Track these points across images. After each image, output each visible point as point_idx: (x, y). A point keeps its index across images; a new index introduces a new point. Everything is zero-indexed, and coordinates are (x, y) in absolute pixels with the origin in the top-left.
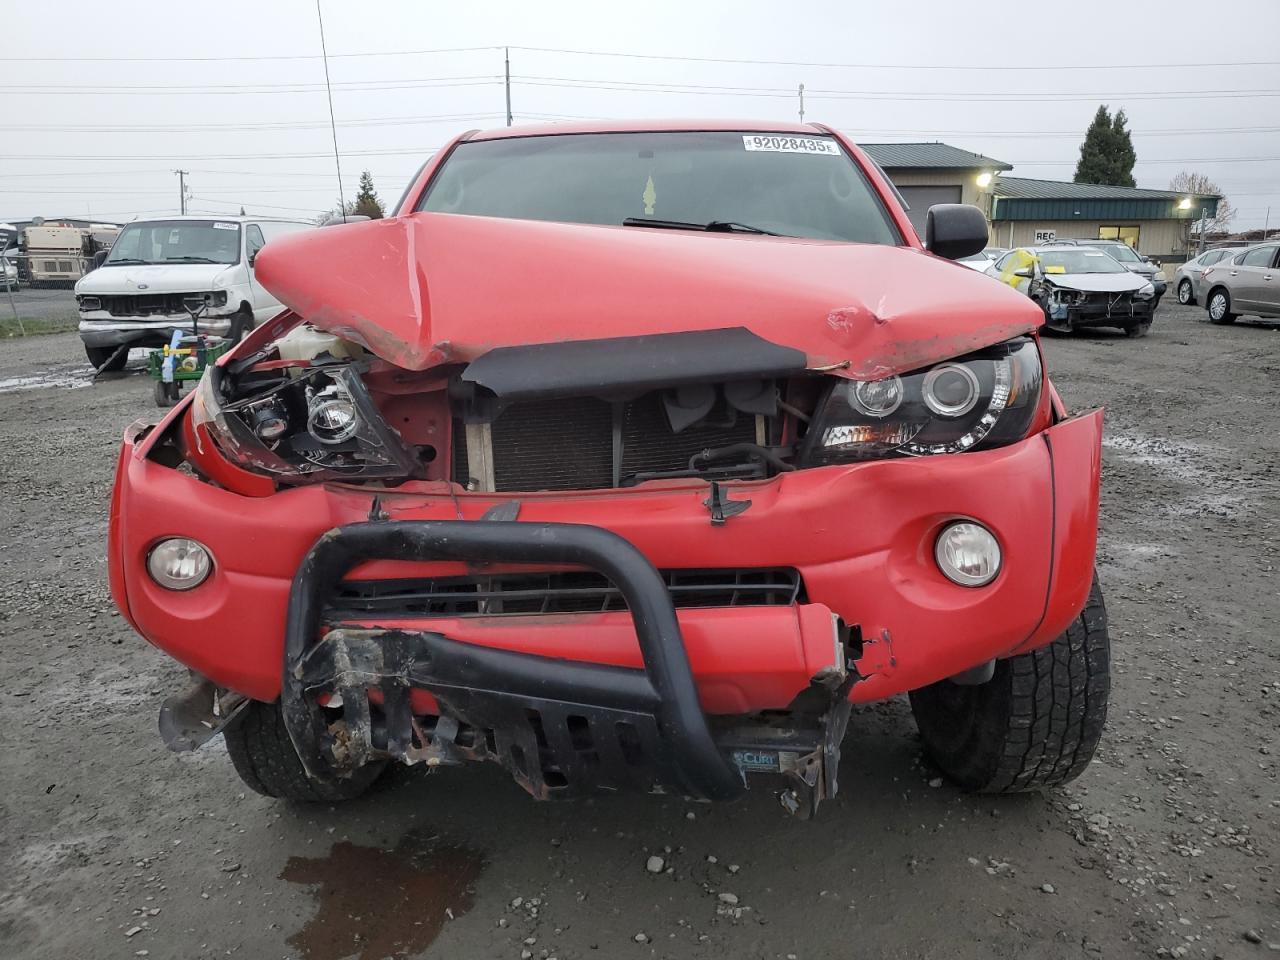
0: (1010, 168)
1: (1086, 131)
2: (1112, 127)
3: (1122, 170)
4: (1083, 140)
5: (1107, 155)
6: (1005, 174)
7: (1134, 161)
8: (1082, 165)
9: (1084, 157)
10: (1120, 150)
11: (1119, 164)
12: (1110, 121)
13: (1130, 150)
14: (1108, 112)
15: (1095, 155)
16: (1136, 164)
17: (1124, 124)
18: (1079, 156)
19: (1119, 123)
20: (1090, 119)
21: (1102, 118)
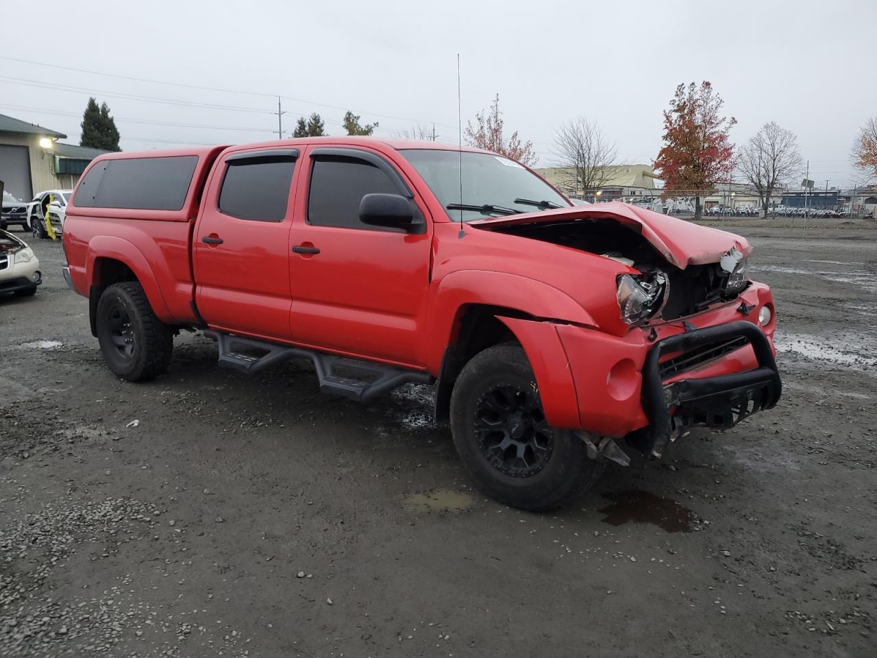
0: (65, 137)
1: (83, 114)
2: (100, 113)
3: (113, 143)
4: (82, 120)
5: (101, 131)
6: (61, 141)
7: (119, 138)
8: (84, 137)
9: (84, 131)
10: (108, 129)
11: (109, 139)
12: (98, 109)
13: (115, 129)
14: (96, 102)
15: (92, 131)
16: (120, 139)
17: (108, 112)
18: (81, 131)
19: (105, 111)
20: (85, 107)
21: (92, 107)
